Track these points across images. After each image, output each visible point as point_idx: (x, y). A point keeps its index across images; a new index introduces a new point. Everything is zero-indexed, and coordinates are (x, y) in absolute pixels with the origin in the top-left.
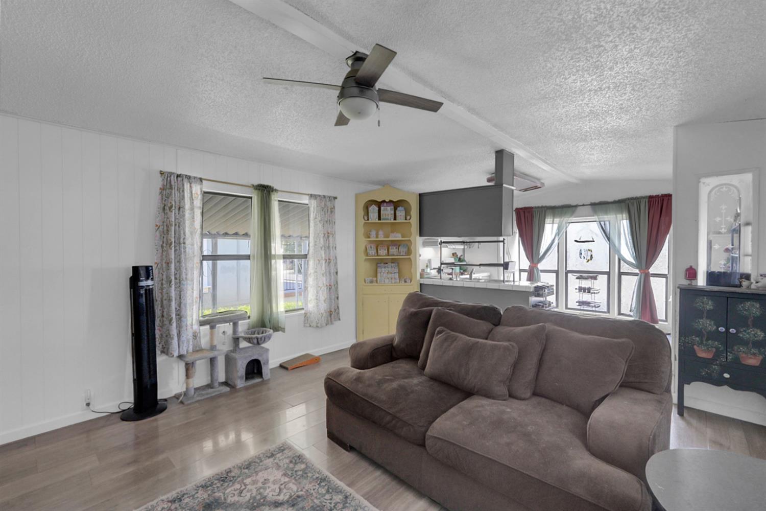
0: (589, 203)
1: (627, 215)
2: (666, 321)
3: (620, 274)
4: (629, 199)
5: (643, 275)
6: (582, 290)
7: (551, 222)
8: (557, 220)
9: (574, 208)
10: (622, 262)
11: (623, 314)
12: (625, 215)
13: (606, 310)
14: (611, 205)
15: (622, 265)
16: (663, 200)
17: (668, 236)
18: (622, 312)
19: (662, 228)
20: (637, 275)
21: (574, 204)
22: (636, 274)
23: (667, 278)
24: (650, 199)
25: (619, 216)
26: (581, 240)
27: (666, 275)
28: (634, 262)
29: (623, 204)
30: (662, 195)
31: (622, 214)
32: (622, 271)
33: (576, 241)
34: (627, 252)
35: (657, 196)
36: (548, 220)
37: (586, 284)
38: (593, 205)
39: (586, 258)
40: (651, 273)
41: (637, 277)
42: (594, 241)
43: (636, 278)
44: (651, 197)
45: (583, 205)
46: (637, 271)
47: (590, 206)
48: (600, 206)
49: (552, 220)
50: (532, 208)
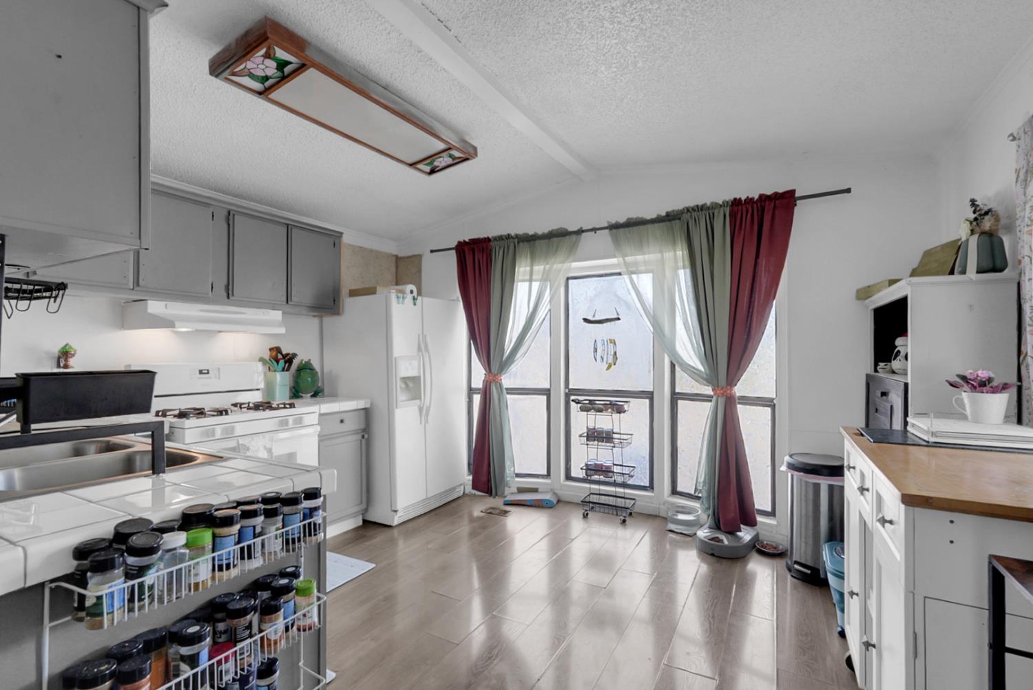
0: (606, 225)
1: (686, 252)
2: (772, 514)
3: (675, 397)
4: (688, 210)
5: (722, 401)
6: (594, 436)
7: (527, 277)
8: (539, 268)
9: (574, 237)
10: (677, 368)
11: (682, 494)
12: (681, 253)
13: (648, 485)
14: (649, 226)
15: (677, 374)
16: (763, 209)
17: (775, 301)
18: (679, 489)
19: (763, 279)
20: (711, 401)
21: (572, 228)
22: (706, 398)
23: (773, 407)
24: (736, 208)
25: (669, 255)
26: (597, 318)
27: (772, 400)
28: (702, 369)
29: (677, 223)
30: (761, 196)
31: (675, 251)
32: (677, 390)
33: (586, 320)
34: (688, 347)
35: (749, 201)
36: (522, 269)
37: (604, 421)
38: (614, 227)
39: (605, 360)
40: (738, 394)
41: (710, 404)
42: (619, 319)
43: (707, 407)
44: (736, 203)
45: (594, 230)
46: (708, 390)
47: (607, 231)
48: (627, 230)
49: (528, 269)
50: (488, 240)
